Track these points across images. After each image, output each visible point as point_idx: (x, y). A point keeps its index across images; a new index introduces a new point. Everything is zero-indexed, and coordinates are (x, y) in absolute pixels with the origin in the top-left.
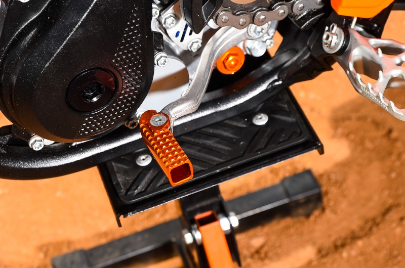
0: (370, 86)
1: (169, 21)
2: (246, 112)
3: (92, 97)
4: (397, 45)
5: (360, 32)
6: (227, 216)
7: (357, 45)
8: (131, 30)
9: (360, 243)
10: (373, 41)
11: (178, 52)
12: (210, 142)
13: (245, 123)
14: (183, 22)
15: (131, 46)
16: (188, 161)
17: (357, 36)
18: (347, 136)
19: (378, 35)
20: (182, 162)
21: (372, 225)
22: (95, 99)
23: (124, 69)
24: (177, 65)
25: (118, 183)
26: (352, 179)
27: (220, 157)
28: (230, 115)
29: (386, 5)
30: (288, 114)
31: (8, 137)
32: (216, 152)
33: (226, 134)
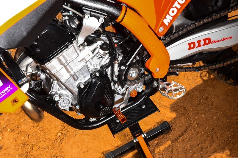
0: (164, 93)
1: (117, 87)
2: (140, 105)
3: (101, 107)
4: (169, 83)
5: (161, 82)
6: (143, 134)
7: (161, 84)
8: (107, 90)
9: (182, 137)
10: (164, 83)
11: (121, 94)
12: (132, 114)
13: (140, 108)
14: (120, 87)
15: (108, 93)
16: (124, 117)
17: (160, 82)
18: (175, 111)
19: (166, 82)
20: (123, 117)
21: (184, 132)
22: (102, 107)
23: (107, 99)
24: (121, 97)
25: (112, 127)
26: (178, 122)
27: (135, 117)
28: (136, 107)
29: (166, 74)
30: (150, 104)
31: (85, 120)
32: (135, 116)
33: (136, 111)
